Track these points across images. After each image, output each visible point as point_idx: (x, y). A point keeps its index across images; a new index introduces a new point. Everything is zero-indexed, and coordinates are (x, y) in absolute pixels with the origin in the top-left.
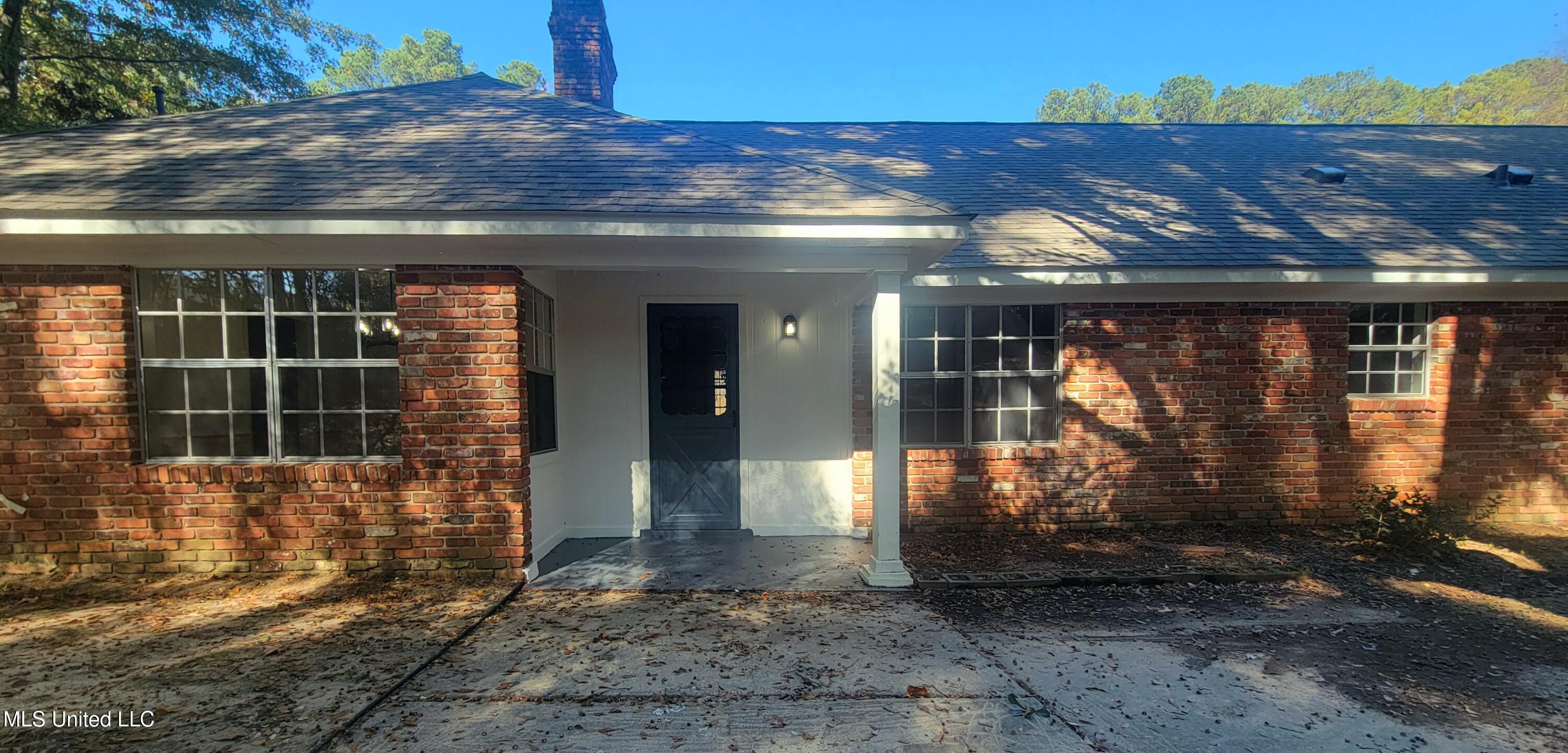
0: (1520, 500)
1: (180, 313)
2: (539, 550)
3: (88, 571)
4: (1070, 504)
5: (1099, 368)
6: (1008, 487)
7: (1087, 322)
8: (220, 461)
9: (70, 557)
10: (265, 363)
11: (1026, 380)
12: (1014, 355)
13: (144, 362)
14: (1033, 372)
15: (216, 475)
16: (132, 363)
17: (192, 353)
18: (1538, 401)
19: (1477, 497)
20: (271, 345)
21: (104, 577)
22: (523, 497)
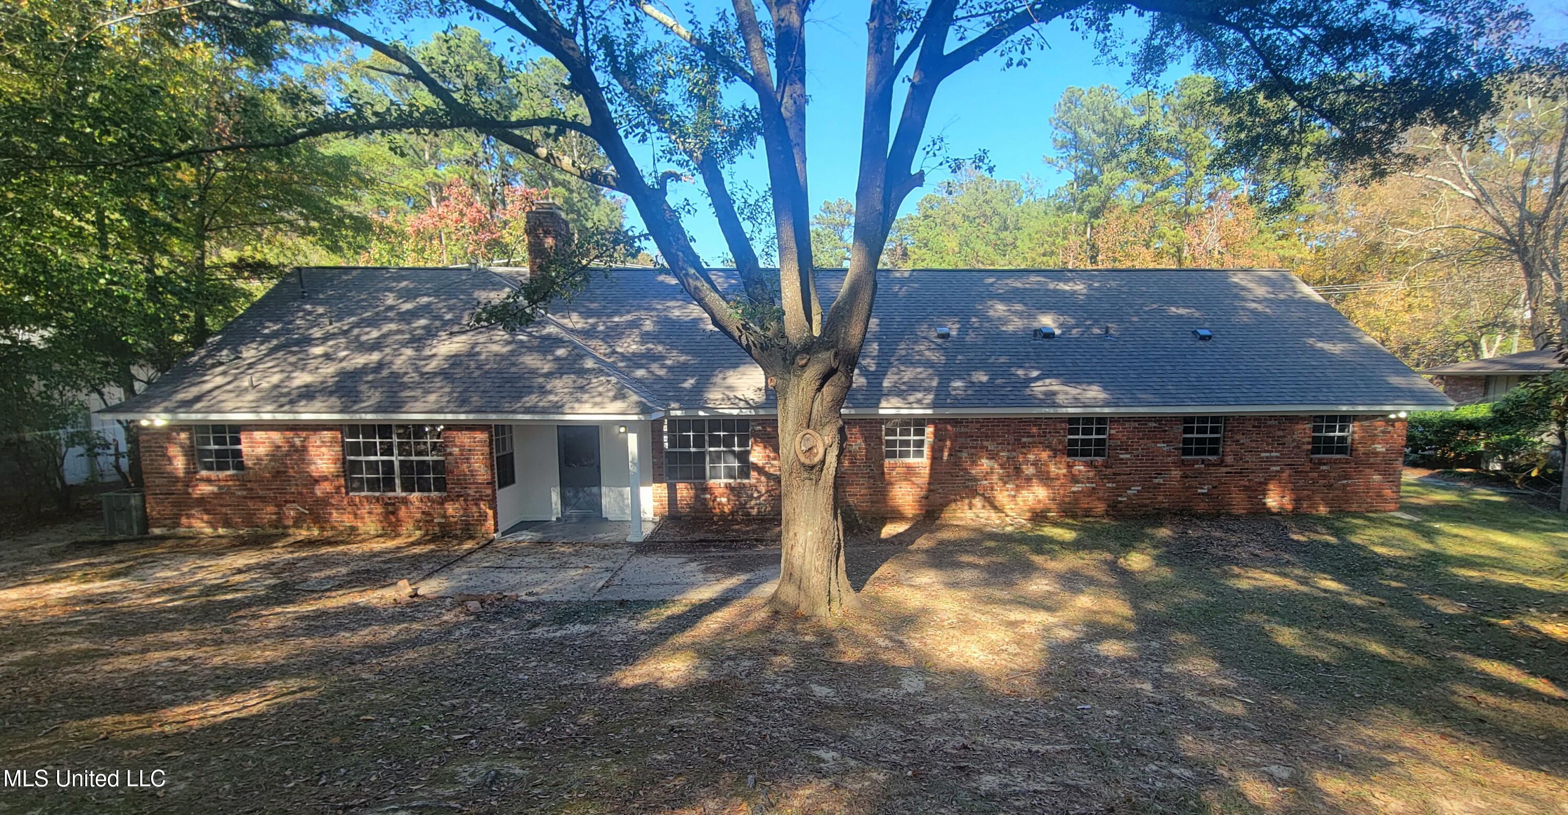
0: (966, 507)
1: (361, 440)
2: (502, 527)
3: (330, 533)
4: (752, 508)
5: (765, 447)
6: (724, 500)
7: (759, 428)
8: (377, 494)
9: (322, 529)
10: (393, 458)
11: (733, 452)
12: (728, 443)
13: (349, 458)
14: (736, 449)
15: (378, 499)
16: (344, 459)
17: (365, 455)
18: (974, 463)
19: (947, 505)
20: (396, 451)
21: (338, 535)
22: (494, 508)
